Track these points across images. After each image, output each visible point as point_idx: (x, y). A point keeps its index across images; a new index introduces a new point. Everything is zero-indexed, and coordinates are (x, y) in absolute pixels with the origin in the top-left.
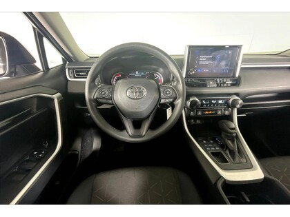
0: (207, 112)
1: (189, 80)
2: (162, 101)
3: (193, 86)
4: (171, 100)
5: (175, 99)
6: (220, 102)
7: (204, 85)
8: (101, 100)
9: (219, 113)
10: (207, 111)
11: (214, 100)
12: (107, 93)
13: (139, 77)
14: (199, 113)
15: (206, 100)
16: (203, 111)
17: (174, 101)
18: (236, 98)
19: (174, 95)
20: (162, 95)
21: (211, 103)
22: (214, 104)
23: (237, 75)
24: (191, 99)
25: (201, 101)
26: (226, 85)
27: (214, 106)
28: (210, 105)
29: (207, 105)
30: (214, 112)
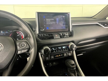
0: (57, 56)
1: (42, 35)
2: (19, 52)
4: (26, 50)
5: (29, 49)
6: (64, 47)
7: (52, 38)
9: (65, 55)
11: (60, 46)
13: (4, 35)
14: (52, 57)
15: (54, 47)
16: (54, 56)
17: (28, 51)
18: (72, 44)
19: (28, 47)
20: (18, 48)
21: (58, 49)
22: (60, 50)
23: (71, 30)
24: (44, 48)
25: (51, 48)
26: (66, 36)
27: (60, 51)
28: (58, 51)
29: (55, 51)
30: (62, 55)
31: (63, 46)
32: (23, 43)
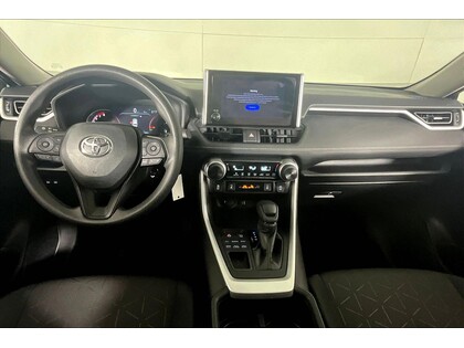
0: (245, 187)
2: (144, 163)
3: (222, 141)
4: (158, 161)
6: (264, 169)
7: (239, 139)
8: (40, 156)
9: (267, 188)
10: (245, 183)
11: (253, 165)
12: (51, 145)
14: (232, 187)
15: (239, 165)
16: (237, 184)
18: (296, 166)
20: (144, 152)
21: (247, 171)
22: (252, 172)
23: (298, 125)
25: (229, 165)
26: (283, 141)
27: (252, 175)
28: (246, 174)
29: (239, 172)
30: (258, 187)
31: (264, 164)
32: (155, 144)
